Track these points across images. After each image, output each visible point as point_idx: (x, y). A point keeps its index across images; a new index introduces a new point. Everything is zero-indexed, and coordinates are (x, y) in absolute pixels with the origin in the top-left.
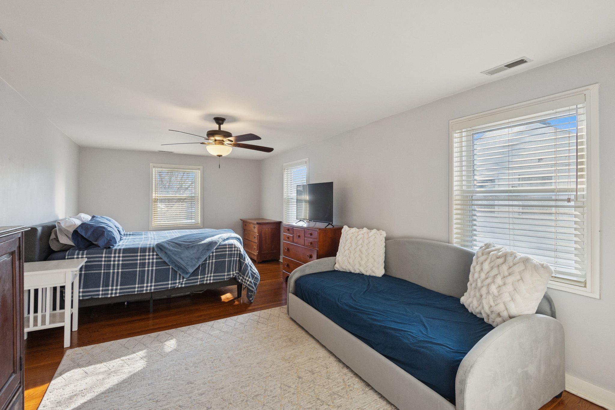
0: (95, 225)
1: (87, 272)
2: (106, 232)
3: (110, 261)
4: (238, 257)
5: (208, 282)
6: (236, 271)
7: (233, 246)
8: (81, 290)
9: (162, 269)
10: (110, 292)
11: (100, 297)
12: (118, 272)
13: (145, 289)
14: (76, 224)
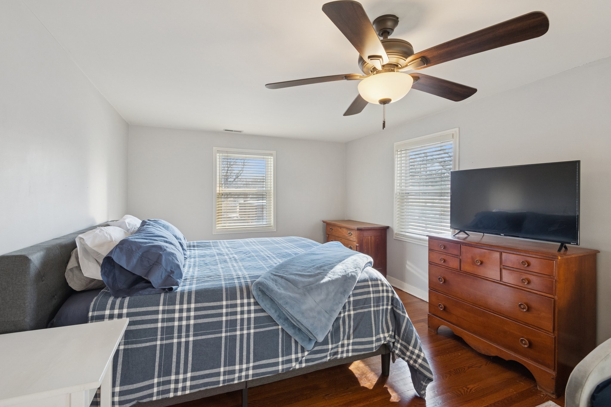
0: (146, 243)
1: (130, 346)
2: (164, 257)
3: (172, 320)
4: (390, 303)
5: (345, 355)
6: (388, 332)
7: (379, 282)
8: (117, 389)
9: (265, 331)
10: (172, 386)
11: (155, 398)
12: (187, 343)
13: (237, 375)
14: (114, 239)
